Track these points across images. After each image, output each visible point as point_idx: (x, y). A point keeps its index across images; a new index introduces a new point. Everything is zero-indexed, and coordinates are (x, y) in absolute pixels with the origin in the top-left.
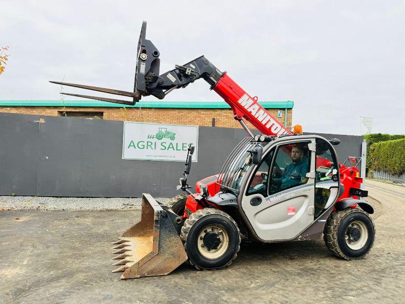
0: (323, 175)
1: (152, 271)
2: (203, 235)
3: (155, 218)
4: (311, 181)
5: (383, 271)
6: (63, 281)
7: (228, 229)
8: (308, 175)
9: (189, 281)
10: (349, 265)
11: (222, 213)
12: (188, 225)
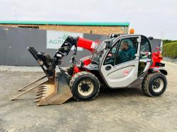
0: (144, 55)
1: (54, 102)
2: (81, 84)
3: (56, 76)
4: (137, 58)
5: (170, 102)
6: (8, 106)
7: (93, 82)
8: (136, 55)
9: (73, 107)
10: (154, 99)
11: (90, 74)
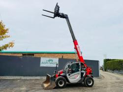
1: (50, 88)
4: (80, 71)
9: (57, 90)
11: (63, 77)
12: (56, 80)
